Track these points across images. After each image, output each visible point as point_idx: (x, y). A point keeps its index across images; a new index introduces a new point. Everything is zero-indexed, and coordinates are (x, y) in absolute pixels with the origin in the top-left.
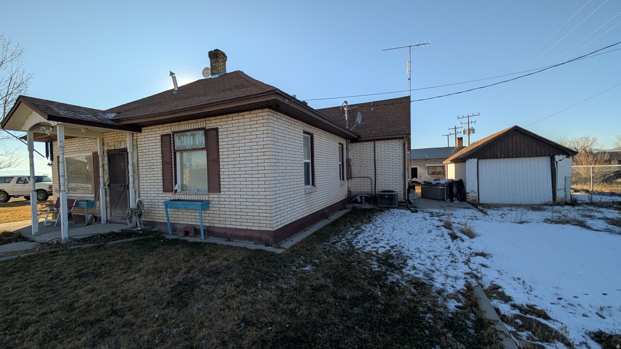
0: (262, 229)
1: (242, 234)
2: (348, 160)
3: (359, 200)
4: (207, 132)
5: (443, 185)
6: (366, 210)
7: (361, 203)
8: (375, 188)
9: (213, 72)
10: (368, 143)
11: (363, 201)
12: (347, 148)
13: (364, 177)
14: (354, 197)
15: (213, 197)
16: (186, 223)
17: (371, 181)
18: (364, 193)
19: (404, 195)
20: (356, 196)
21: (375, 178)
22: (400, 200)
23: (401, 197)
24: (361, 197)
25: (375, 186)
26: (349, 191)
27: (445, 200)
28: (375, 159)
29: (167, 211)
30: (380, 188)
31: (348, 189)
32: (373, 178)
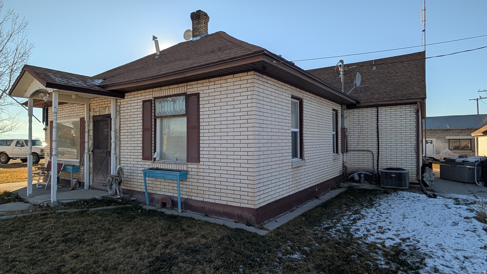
0: (243, 205)
1: (221, 210)
2: (344, 130)
3: (357, 178)
4: (188, 97)
5: (473, 164)
6: (366, 190)
7: (359, 181)
8: (378, 165)
9: (195, 34)
10: (369, 110)
11: (362, 180)
12: (342, 116)
13: (363, 151)
14: (350, 174)
15: (192, 167)
16: (163, 193)
17: (373, 156)
18: (364, 170)
19: (418, 175)
20: (353, 173)
21: (378, 152)
22: (411, 180)
23: (413, 177)
24: (359, 175)
25: (378, 162)
26: (344, 167)
27: (475, 183)
28: (378, 129)
29: (145, 180)
30: (384, 164)
31: (343, 164)
32: (375, 152)
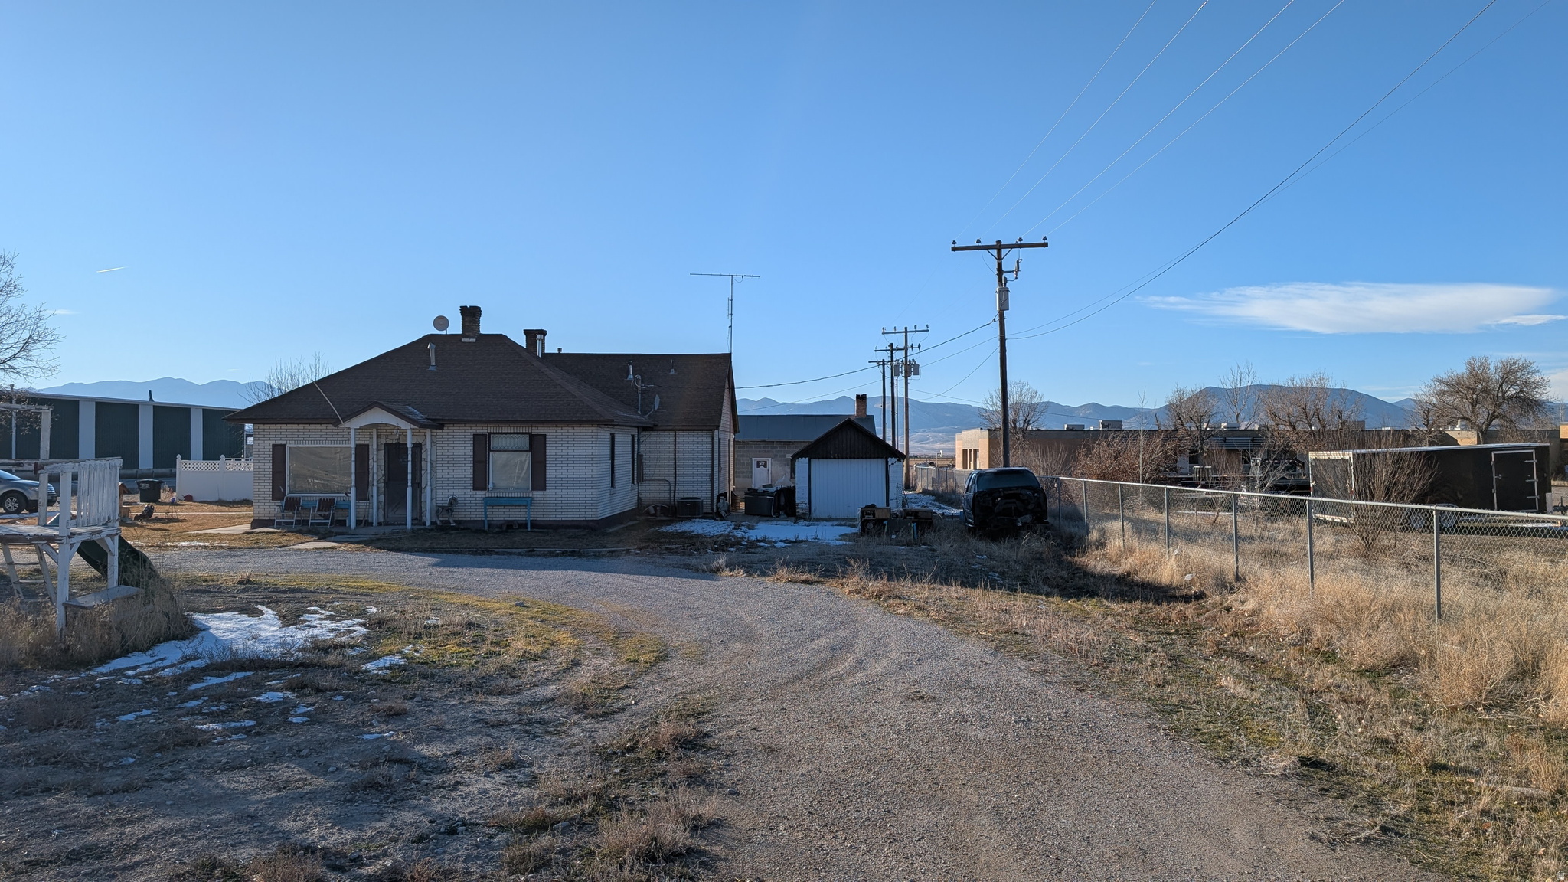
0: (587, 519)
1: (569, 524)
2: (640, 456)
3: (653, 512)
4: (533, 436)
5: (771, 494)
6: (663, 521)
7: (654, 515)
8: (674, 495)
10: (666, 433)
11: (658, 513)
12: (638, 440)
13: (659, 480)
14: (645, 508)
15: (538, 494)
17: (670, 486)
18: (660, 503)
19: (712, 504)
20: (649, 505)
21: (675, 481)
22: (705, 510)
23: (707, 508)
24: (655, 508)
25: (675, 493)
26: (639, 499)
27: (771, 516)
28: (675, 456)
29: (485, 509)
30: (679, 496)
31: (638, 496)
32: (672, 481)
